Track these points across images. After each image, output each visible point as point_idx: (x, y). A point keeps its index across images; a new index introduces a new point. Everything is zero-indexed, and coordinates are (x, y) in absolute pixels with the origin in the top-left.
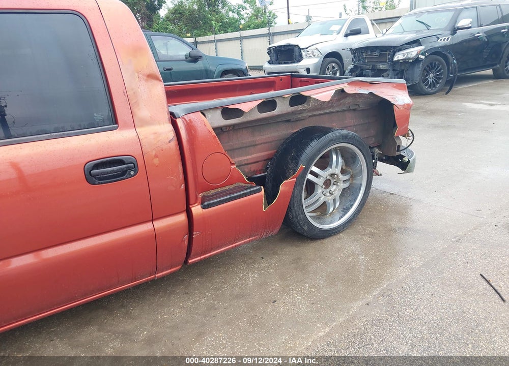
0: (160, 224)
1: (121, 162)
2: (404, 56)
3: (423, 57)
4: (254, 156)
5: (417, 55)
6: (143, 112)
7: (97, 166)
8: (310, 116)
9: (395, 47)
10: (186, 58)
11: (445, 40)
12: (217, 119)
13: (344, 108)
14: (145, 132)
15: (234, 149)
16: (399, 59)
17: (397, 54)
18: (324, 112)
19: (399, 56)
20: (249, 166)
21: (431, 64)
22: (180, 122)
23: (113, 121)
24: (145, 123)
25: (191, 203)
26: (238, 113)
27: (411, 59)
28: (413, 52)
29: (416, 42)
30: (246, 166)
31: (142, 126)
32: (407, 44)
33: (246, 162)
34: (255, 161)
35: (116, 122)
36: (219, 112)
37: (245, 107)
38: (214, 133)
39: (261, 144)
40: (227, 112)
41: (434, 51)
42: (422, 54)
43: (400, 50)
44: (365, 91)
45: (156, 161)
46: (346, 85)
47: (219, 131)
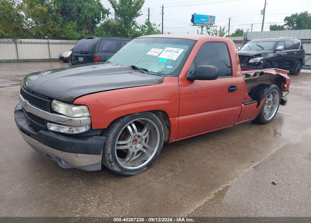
2: (254, 61)
3: (262, 62)
5: (260, 61)
9: (249, 56)
11: (271, 55)
16: (251, 62)
17: (250, 59)
19: (251, 61)
21: (265, 65)
27: (257, 63)
28: (259, 59)
29: (259, 55)
32: (255, 55)
41: (267, 60)
42: (262, 61)
43: (252, 58)
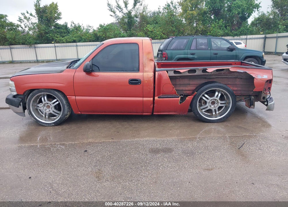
0: (145, 99)
1: (137, 80)
4: (189, 88)
6: (146, 69)
7: (132, 80)
8: (216, 78)
10: (227, 49)
12: (172, 74)
13: (234, 77)
14: (145, 74)
15: (181, 85)
18: (223, 77)
20: (186, 91)
22: (157, 73)
23: (138, 70)
24: (146, 72)
25: (155, 95)
26: (179, 72)
30: (185, 91)
31: (145, 72)
33: (185, 90)
34: (189, 90)
35: (139, 71)
36: (173, 72)
37: (181, 71)
38: (169, 77)
39: (192, 84)
40: (175, 72)
44: (241, 71)
45: (146, 82)
46: (230, 68)
47: (171, 77)
